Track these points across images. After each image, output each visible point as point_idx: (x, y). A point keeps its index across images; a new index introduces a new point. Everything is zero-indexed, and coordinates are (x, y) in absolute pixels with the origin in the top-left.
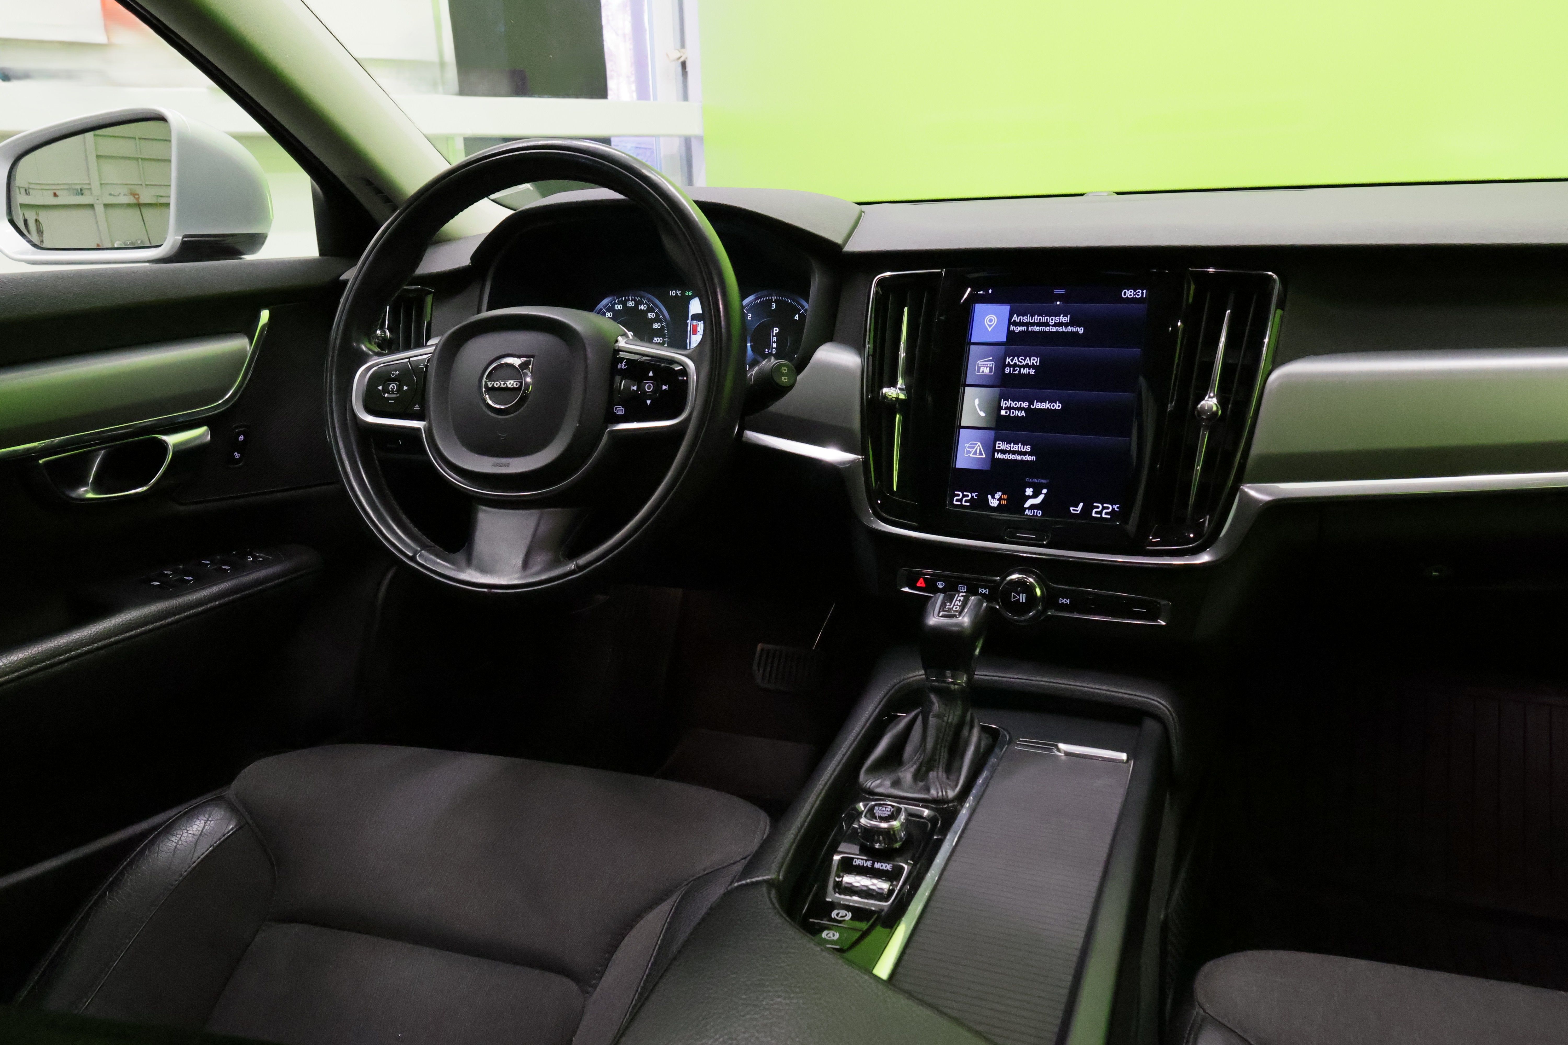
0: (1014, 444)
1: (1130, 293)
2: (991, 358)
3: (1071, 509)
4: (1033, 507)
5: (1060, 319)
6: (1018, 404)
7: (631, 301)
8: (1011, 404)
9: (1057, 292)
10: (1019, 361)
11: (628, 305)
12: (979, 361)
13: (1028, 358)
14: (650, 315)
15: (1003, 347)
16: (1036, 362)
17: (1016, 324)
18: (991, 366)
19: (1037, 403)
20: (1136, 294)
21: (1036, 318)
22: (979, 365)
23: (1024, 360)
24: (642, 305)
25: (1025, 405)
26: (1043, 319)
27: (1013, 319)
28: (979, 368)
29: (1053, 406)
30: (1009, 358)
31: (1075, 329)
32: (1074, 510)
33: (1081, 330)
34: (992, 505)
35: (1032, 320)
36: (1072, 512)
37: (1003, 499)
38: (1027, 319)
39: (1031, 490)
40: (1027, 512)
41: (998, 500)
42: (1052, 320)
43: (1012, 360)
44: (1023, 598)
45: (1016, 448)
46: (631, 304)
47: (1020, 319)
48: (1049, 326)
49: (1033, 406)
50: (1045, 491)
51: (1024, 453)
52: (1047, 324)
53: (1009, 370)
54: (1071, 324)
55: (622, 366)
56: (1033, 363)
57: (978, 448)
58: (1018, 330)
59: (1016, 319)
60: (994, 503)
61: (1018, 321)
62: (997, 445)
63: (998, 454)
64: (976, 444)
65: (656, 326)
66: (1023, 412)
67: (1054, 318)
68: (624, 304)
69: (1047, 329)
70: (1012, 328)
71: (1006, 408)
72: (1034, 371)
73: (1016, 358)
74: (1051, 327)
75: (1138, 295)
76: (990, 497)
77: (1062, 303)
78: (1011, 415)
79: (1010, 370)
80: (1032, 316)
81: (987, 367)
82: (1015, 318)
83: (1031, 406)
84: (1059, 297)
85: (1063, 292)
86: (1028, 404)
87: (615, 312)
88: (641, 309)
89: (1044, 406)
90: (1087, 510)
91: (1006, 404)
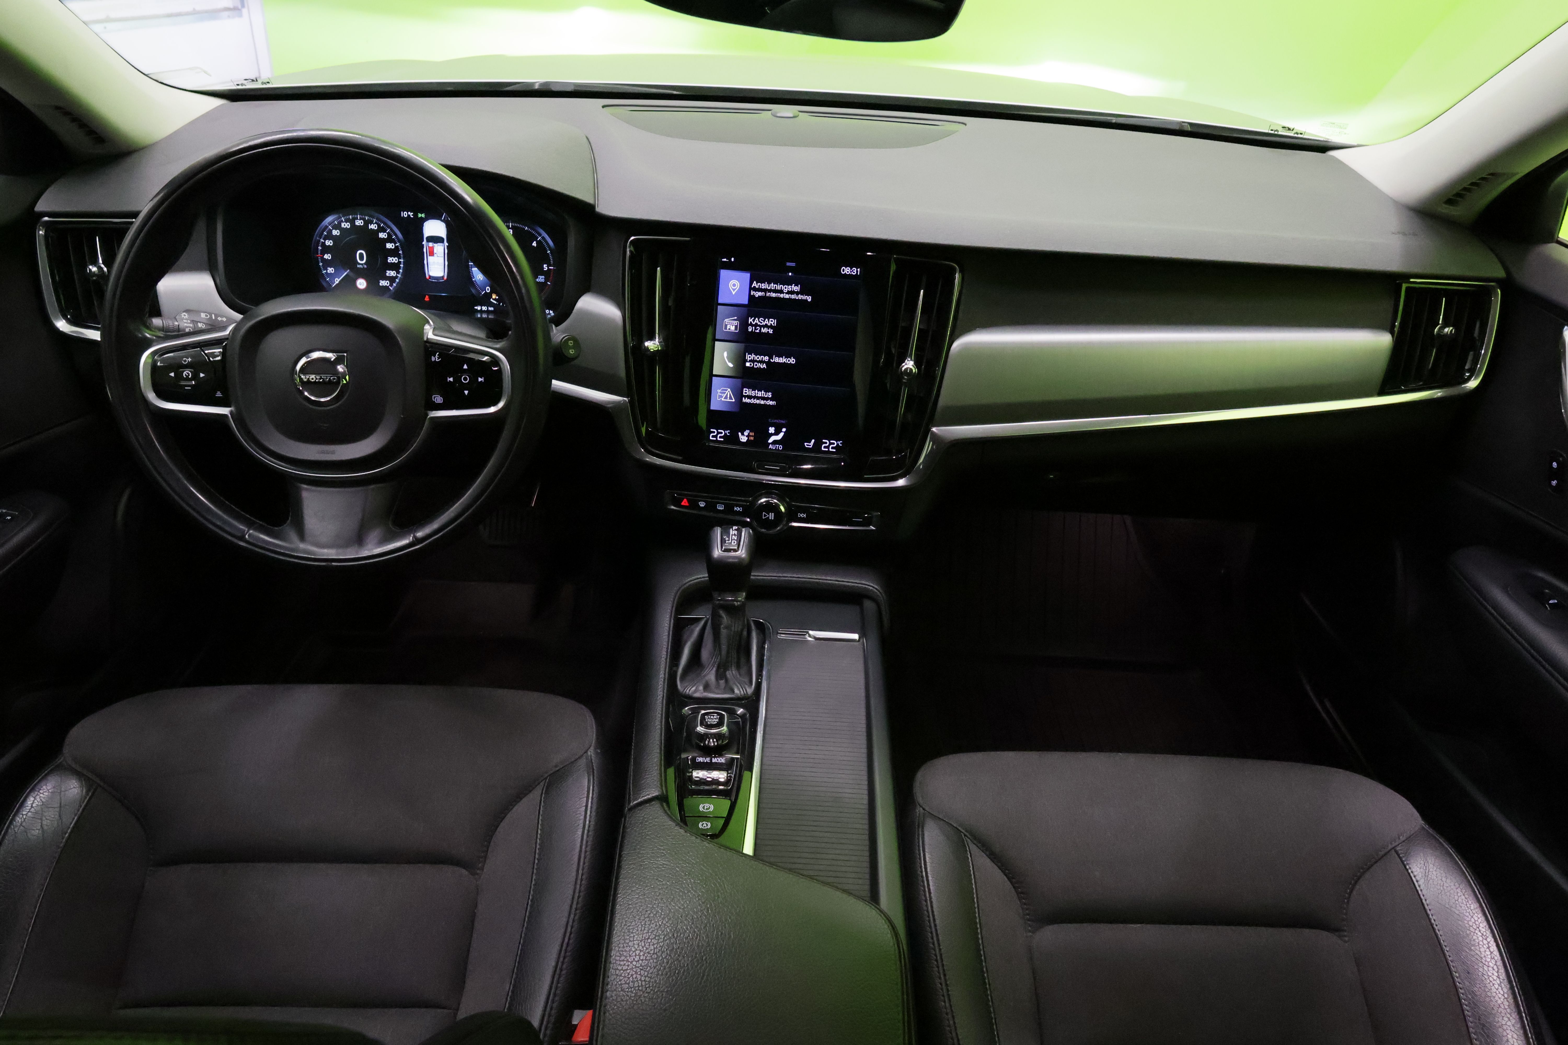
0: (758, 391)
1: (847, 270)
2: (736, 318)
3: (805, 444)
4: (775, 442)
5: (792, 288)
6: (760, 358)
7: (360, 220)
8: (754, 357)
9: (789, 264)
10: (759, 321)
11: (357, 224)
12: (726, 320)
13: (767, 320)
14: (382, 235)
15: (746, 309)
16: (774, 323)
17: (755, 289)
18: (736, 324)
19: (775, 357)
20: (852, 271)
21: (773, 286)
22: (726, 323)
23: (764, 321)
24: (372, 225)
25: (766, 358)
26: (779, 287)
27: (753, 285)
28: (726, 326)
29: (789, 361)
30: (751, 319)
31: (804, 297)
32: (807, 445)
33: (809, 299)
34: (742, 441)
35: (769, 287)
36: (806, 446)
37: (751, 436)
38: (764, 286)
39: (773, 428)
40: (770, 446)
41: (747, 436)
42: (786, 288)
43: (754, 321)
44: (771, 516)
45: (760, 394)
46: (359, 223)
47: (759, 285)
48: (783, 293)
49: (772, 360)
50: (784, 430)
51: (767, 399)
52: (781, 292)
53: (751, 329)
54: (801, 293)
55: (435, 358)
56: (771, 324)
57: (729, 393)
58: (758, 295)
59: (756, 285)
60: (744, 439)
61: (757, 287)
62: (744, 391)
63: (745, 399)
64: (727, 390)
65: (389, 246)
66: (764, 364)
67: (787, 286)
68: (352, 222)
69: (782, 296)
70: (752, 293)
71: (750, 361)
72: (772, 330)
73: (757, 319)
74: (785, 294)
75: (854, 272)
76: (740, 434)
77: (793, 275)
78: (755, 367)
79: (752, 329)
80: (769, 283)
81: (733, 325)
82: (755, 284)
83: (771, 360)
84: (791, 269)
85: (793, 264)
86: (768, 358)
87: (343, 231)
88: (371, 229)
89: (782, 360)
90: (818, 444)
91: (750, 357)
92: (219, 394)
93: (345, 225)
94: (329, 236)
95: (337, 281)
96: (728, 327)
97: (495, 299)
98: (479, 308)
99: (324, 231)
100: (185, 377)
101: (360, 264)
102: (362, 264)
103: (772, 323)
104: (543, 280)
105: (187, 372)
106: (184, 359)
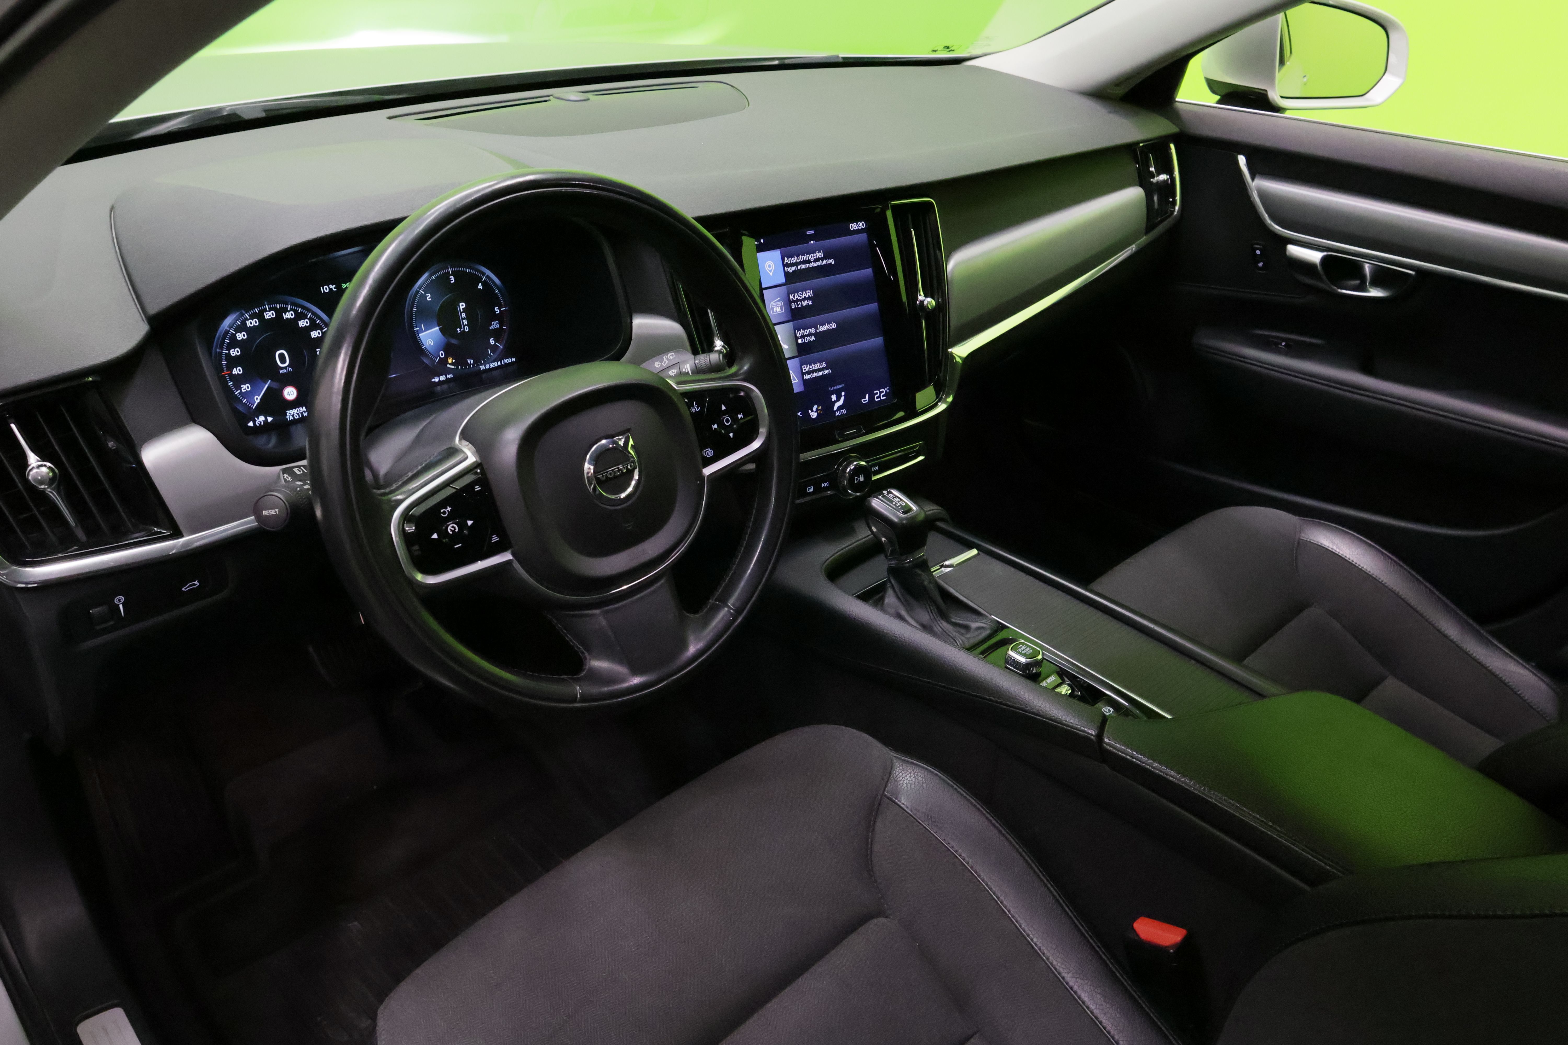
0: (814, 364)
1: (855, 226)
2: (779, 298)
3: (862, 400)
4: (840, 408)
6: (808, 331)
7: (269, 311)
8: (803, 333)
9: (809, 233)
10: (799, 296)
11: (267, 317)
12: (771, 303)
13: (804, 292)
14: (302, 323)
15: (784, 288)
16: (811, 294)
17: (788, 265)
19: (820, 327)
22: (773, 307)
23: (802, 294)
24: (287, 313)
25: (813, 330)
26: (806, 258)
27: (785, 262)
29: (831, 326)
30: (791, 295)
31: (828, 261)
32: (864, 401)
33: (832, 261)
34: (813, 417)
35: (798, 259)
36: (864, 402)
37: (819, 410)
38: (794, 260)
40: (837, 414)
41: (816, 412)
42: (811, 257)
43: (794, 297)
44: (862, 478)
45: (816, 367)
46: (269, 315)
47: (790, 260)
48: (811, 262)
50: (843, 394)
51: (823, 369)
52: (809, 261)
53: (794, 306)
54: (825, 257)
55: (695, 409)
57: (797, 373)
58: (791, 270)
59: (787, 261)
60: (814, 415)
61: (789, 262)
62: (803, 369)
65: (315, 334)
66: (813, 336)
67: (812, 255)
68: (260, 316)
69: (810, 265)
70: (786, 269)
71: (801, 337)
72: (811, 301)
73: (796, 294)
75: (860, 227)
76: (810, 411)
77: (814, 242)
78: (806, 341)
80: (798, 256)
82: (786, 261)
83: (817, 331)
84: (811, 237)
85: (812, 232)
87: (249, 331)
88: (287, 318)
89: (825, 328)
90: (871, 398)
91: (800, 334)
93: (251, 323)
94: (234, 343)
95: (257, 399)
96: (775, 310)
97: (452, 364)
98: (437, 380)
99: (224, 337)
100: (451, 533)
101: (282, 368)
102: (285, 368)
103: (809, 294)
104: (498, 326)
105: (452, 525)
106: (442, 511)
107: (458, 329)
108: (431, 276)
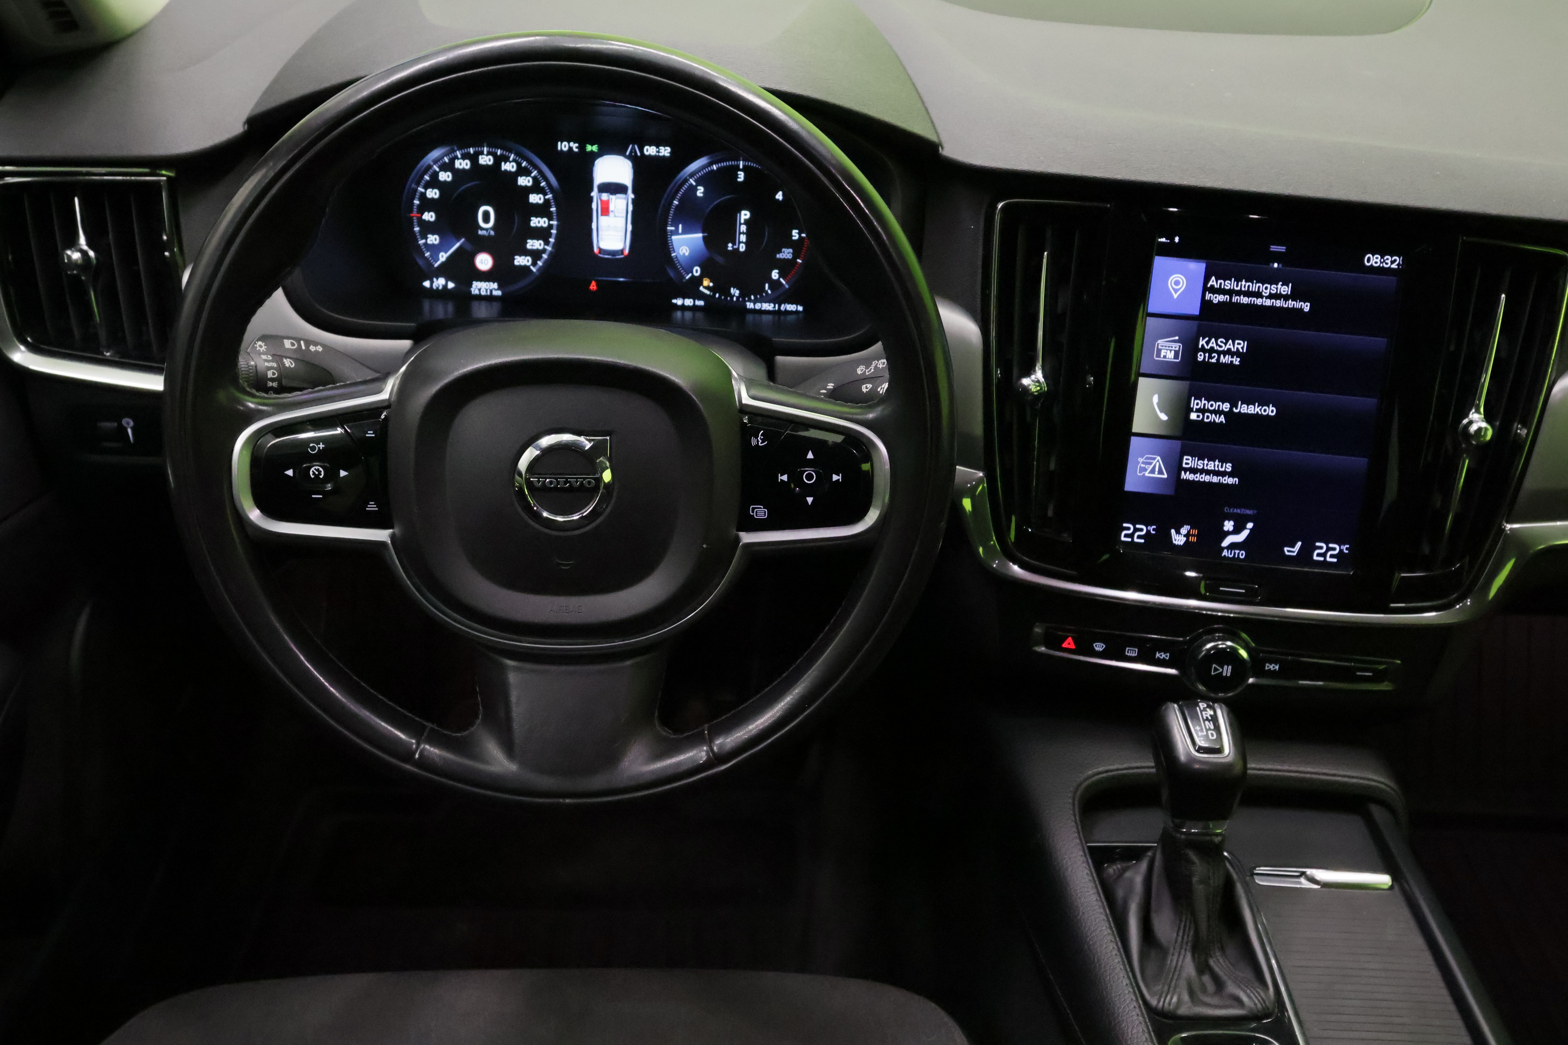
0: (1208, 461)
1: (1375, 260)
2: (1177, 338)
3: (1286, 549)
4: (1233, 546)
5: (1277, 289)
6: (1215, 405)
7: (487, 155)
8: (1205, 404)
9: (1274, 248)
10: (1217, 344)
11: (482, 161)
12: (1159, 341)
13: (1230, 341)
14: (524, 181)
15: (1196, 323)
16: (1242, 348)
17: (1213, 290)
18: (1177, 349)
19: (1241, 405)
20: (1384, 261)
21: (1244, 285)
22: (1160, 347)
23: (1226, 344)
24: (508, 163)
25: (1226, 407)
27: (1210, 283)
28: (1159, 351)
29: (1265, 411)
30: (1203, 340)
31: (1298, 305)
32: (1289, 551)
33: (1306, 307)
34: (1176, 543)
35: (1237, 286)
36: (1287, 553)
37: (1192, 535)
38: (1228, 285)
39: (1232, 523)
40: (1225, 553)
41: (1185, 536)
42: (1266, 288)
43: (1207, 343)
44: (1227, 671)
45: (1211, 466)
46: (485, 160)
47: (1221, 284)
48: (1262, 297)
49: (1236, 409)
50: (1250, 525)
51: (1223, 474)
52: (1258, 295)
53: (1202, 357)
54: (1293, 296)
55: (758, 441)
56: (1237, 348)
57: (1158, 464)
58: (1217, 300)
59: (1215, 283)
60: (1179, 539)
61: (1217, 286)
62: (1185, 461)
63: (1185, 474)
64: (1154, 459)
65: (535, 199)
66: (1222, 416)
67: (1269, 286)
68: (474, 158)
69: (1259, 301)
70: (1208, 296)
71: (1198, 411)
72: (1238, 359)
73: (1213, 340)
74: (1264, 299)
75: (1389, 264)
76: (1173, 531)
77: (1280, 265)
78: (1206, 420)
79: (1205, 357)
80: (1238, 280)
81: (1171, 351)
82: (1213, 282)
83: (1234, 409)
84: (1277, 257)
85: (1282, 249)
86: (1229, 406)
87: (456, 172)
88: (506, 170)
89: (1252, 409)
90: (1307, 551)
91: (1197, 404)
92: (372, 507)
93: (461, 164)
94: (434, 182)
95: (443, 257)
96: (1163, 354)
97: (707, 288)
98: (679, 302)
99: (425, 172)
100: (312, 476)
101: (482, 229)
102: (487, 230)
103: (1240, 347)
104: (790, 256)
105: (317, 467)
106: (311, 445)
107: (730, 245)
108: (711, 164)
